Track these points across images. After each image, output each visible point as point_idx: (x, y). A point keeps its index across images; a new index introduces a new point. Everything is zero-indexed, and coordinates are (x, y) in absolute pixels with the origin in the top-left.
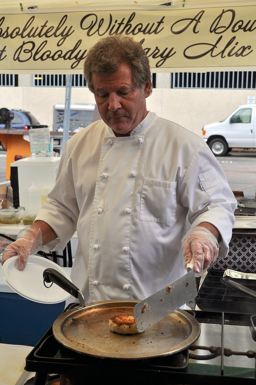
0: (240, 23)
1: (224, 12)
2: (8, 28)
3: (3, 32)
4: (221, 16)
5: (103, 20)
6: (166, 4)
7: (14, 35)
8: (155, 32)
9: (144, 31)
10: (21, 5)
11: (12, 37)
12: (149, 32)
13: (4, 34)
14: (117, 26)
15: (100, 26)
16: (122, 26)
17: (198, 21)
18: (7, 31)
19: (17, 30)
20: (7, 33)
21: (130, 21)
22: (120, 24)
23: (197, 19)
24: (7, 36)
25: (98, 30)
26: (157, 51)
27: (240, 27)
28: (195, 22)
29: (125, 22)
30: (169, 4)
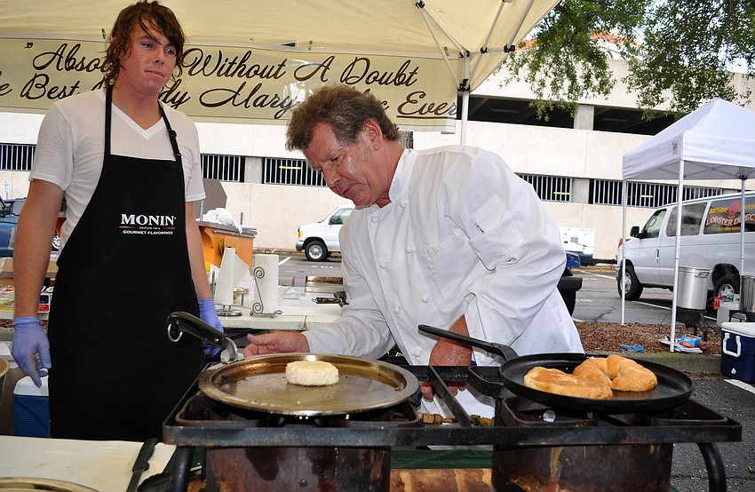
0: (376, 74)
1: (356, 60)
2: (84, 58)
3: (77, 64)
4: (353, 64)
5: (210, 56)
6: (289, 45)
7: (92, 67)
8: (275, 76)
9: (261, 75)
10: (103, 30)
11: (88, 71)
12: (267, 76)
13: (77, 66)
14: (227, 65)
15: (205, 65)
16: (235, 67)
17: (327, 68)
18: (82, 62)
19: (96, 62)
20: (83, 65)
21: (243, 60)
22: (232, 64)
23: (326, 65)
24: (82, 69)
25: (203, 69)
26: (277, 99)
27: (375, 79)
28: (323, 68)
29: (238, 61)
30: (293, 45)
